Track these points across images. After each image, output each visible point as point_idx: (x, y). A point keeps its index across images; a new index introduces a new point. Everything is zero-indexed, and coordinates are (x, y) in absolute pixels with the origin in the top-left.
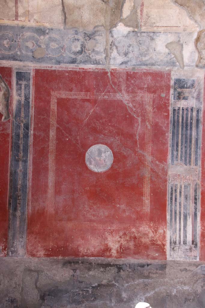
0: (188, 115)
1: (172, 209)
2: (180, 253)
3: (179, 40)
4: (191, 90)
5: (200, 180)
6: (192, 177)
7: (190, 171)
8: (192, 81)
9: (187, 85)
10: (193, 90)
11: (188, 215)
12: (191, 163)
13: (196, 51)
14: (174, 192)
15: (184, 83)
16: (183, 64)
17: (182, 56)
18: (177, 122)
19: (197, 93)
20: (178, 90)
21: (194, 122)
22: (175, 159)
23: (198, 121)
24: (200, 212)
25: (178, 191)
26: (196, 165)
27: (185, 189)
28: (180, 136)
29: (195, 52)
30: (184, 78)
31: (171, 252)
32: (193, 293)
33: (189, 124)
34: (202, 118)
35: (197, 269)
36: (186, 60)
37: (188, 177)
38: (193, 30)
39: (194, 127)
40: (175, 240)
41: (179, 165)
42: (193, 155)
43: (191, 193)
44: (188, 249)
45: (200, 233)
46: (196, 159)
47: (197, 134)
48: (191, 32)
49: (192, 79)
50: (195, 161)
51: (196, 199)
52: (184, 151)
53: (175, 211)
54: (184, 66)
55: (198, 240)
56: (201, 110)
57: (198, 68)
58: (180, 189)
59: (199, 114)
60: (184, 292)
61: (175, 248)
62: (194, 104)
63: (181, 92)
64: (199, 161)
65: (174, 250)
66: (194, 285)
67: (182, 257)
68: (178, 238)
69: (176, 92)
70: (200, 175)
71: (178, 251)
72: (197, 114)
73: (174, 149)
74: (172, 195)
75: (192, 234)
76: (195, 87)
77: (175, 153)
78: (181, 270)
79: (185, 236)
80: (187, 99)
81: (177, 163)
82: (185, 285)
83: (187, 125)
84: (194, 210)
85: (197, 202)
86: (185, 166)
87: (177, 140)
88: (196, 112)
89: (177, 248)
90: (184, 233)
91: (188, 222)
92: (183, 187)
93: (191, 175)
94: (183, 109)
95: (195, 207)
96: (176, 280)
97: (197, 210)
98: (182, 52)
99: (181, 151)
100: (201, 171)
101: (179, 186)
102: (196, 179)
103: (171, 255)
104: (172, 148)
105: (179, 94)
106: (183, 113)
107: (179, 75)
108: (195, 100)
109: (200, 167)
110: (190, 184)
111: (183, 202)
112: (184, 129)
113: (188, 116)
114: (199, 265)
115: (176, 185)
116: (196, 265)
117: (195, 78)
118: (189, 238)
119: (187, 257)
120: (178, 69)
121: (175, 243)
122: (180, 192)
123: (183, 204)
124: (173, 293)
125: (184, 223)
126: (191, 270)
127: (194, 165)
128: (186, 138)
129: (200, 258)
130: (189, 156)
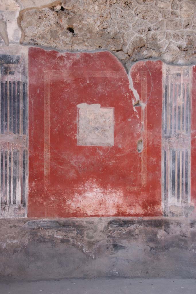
0: (15, 88)
1: (3, 174)
2: (10, 212)
3: (2, 18)
4: (17, 65)
5: (28, 147)
6: (20, 144)
7: (18, 139)
8: (17, 57)
9: (12, 61)
10: (19, 66)
11: (17, 178)
12: (19, 132)
13: (20, 29)
14: (4, 158)
15: (10, 59)
16: (8, 40)
17: (7, 33)
18: (5, 95)
19: (22, 68)
20: (4, 65)
21: (21, 95)
22: (4, 129)
23: (24, 93)
24: (28, 175)
25: (8, 157)
26: (24, 133)
27: (14, 155)
28: (9, 108)
29: (18, 30)
30: (9, 54)
31: (2, 211)
32: (21, 246)
33: (17, 97)
34: (29, 91)
35: (25, 224)
36: (11, 37)
37: (17, 144)
38: (15, 8)
39: (21, 99)
40: (5, 201)
41: (8, 134)
42: (21, 125)
43: (20, 159)
44: (17, 208)
45: (28, 194)
46: (24, 129)
47: (25, 105)
48: (13, 10)
49: (17, 55)
50: (23, 130)
51: (24, 164)
52: (13, 121)
53: (5, 176)
54: (9, 43)
55: (27, 199)
56: (26, 84)
57: (21, 45)
58: (10, 155)
59: (26, 88)
60: (13, 246)
61: (6, 208)
62: (20, 79)
63: (8, 67)
64: (26, 130)
65: (5, 210)
66: (22, 239)
67: (12, 215)
68: (8, 199)
69: (3, 68)
70: (28, 142)
71: (8, 210)
72: (23, 88)
73: (3, 119)
74: (3, 161)
75: (21, 195)
76: (20, 62)
77: (5, 123)
78: (11, 227)
79: (15, 197)
80: (13, 74)
81: (6, 132)
82: (14, 239)
83: (14, 98)
84: (23, 173)
85: (25, 167)
86: (14, 135)
87: (6, 112)
88: (22, 86)
89: (7, 208)
90: (13, 194)
91: (17, 185)
92: (12, 153)
93: (20, 143)
94: (10, 83)
95: (23, 171)
96: (6, 236)
97: (26, 173)
98: (6, 30)
99: (10, 121)
100: (28, 139)
101: (9, 153)
102: (25, 146)
103: (2, 214)
104: (1, 119)
105: (6, 68)
106: (10, 86)
107: (4, 52)
108: (21, 75)
109: (28, 136)
110: (18, 151)
111: (13, 167)
112: (12, 101)
113: (15, 90)
114: (27, 221)
115: (6, 152)
116: (24, 221)
117: (20, 55)
118: (19, 198)
119: (17, 215)
120: (3, 46)
121: (5, 203)
122: (10, 158)
123: (13, 169)
124: (3, 247)
125: (13, 185)
126: (19, 226)
127: (22, 134)
128: (14, 109)
129: (27, 215)
130: (18, 126)
